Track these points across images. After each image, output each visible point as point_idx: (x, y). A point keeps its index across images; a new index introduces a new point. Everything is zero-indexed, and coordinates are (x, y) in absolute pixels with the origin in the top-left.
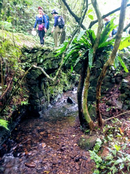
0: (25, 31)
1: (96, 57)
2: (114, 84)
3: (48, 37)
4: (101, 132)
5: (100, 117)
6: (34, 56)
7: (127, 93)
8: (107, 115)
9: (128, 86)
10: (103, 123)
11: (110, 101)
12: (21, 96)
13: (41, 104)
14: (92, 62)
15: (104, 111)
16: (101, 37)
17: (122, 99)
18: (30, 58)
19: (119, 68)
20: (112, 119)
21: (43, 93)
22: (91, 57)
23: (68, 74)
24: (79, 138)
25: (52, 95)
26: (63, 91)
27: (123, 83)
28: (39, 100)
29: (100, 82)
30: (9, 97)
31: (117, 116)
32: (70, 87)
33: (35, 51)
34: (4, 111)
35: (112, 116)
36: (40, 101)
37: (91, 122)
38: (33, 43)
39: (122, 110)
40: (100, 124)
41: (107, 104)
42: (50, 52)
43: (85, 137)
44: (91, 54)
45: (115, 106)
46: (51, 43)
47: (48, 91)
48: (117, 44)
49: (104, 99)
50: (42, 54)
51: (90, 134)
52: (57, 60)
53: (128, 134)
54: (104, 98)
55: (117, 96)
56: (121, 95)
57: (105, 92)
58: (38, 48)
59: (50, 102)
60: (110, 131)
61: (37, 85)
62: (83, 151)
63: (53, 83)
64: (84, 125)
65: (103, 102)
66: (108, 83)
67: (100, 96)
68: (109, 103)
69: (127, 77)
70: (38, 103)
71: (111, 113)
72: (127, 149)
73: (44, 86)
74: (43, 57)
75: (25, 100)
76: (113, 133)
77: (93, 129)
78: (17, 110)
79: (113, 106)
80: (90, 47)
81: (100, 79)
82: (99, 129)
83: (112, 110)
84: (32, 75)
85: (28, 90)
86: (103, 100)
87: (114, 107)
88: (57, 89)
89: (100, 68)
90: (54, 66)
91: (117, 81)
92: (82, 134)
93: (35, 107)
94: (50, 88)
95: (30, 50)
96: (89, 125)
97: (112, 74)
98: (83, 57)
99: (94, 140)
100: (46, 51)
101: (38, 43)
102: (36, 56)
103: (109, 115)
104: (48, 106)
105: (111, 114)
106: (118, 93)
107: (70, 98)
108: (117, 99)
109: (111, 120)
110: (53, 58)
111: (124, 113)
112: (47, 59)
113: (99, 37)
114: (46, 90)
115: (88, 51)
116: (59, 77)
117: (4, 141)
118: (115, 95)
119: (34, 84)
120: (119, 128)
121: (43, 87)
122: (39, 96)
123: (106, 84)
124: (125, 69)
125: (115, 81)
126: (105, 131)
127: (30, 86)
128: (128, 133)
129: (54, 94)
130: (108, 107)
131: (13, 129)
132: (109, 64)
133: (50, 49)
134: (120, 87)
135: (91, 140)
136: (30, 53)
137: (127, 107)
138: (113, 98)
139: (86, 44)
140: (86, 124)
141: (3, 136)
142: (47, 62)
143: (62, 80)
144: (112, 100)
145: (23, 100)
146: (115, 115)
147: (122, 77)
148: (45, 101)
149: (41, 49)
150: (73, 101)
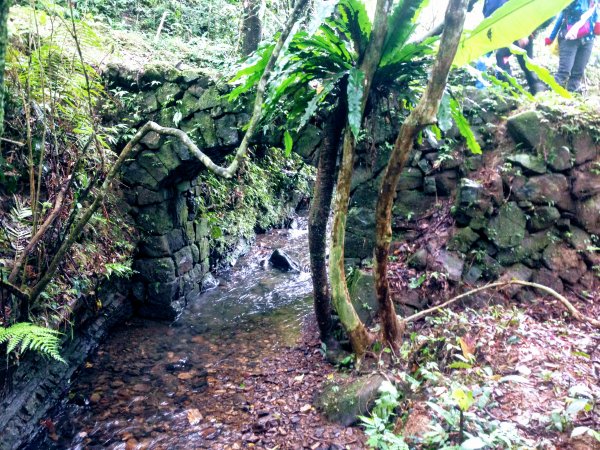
0: (112, 16)
1: (374, 100)
2: (432, 198)
3: (199, 38)
4: (392, 361)
5: (388, 310)
6: (149, 102)
7: (478, 226)
8: (411, 303)
9: (479, 201)
10: (398, 328)
11: (421, 253)
12: (104, 245)
13: (177, 276)
14: (359, 116)
15: (403, 287)
16: (390, 29)
17: (459, 247)
18: (136, 109)
19: (447, 142)
20: (428, 314)
21: (184, 235)
22: (356, 97)
23: (272, 172)
24: (319, 385)
25: (218, 245)
26: (255, 228)
27: (464, 193)
28: (170, 260)
29: (389, 186)
30: (60, 243)
31: (445, 304)
32: (280, 217)
33: (154, 82)
34: (42, 299)
35: (430, 303)
36: (175, 264)
37: (358, 328)
38: (144, 56)
39: (461, 283)
40: (390, 333)
41: (410, 266)
42: (206, 87)
43: (341, 381)
44: (357, 86)
45: (437, 269)
46: (209, 58)
47: (204, 230)
48: (449, 47)
49: (402, 249)
50: (179, 96)
51: (354, 368)
52: (233, 117)
53: (489, 358)
54: (400, 246)
55: (444, 237)
56: (456, 232)
57: (403, 225)
58: (163, 73)
59: (210, 269)
60: (426, 350)
61: (161, 208)
62: (334, 427)
63: (219, 202)
64: (332, 340)
65: (397, 260)
66: (414, 195)
67: (389, 235)
68: (417, 259)
69: (475, 170)
70: (168, 272)
71: (426, 295)
72: (492, 405)
73: (187, 212)
74: (184, 105)
75: (118, 260)
76: (439, 359)
77: (365, 351)
78: (92, 293)
79: (432, 270)
80: (353, 65)
81: (389, 174)
82: (388, 351)
83: (428, 283)
84: (143, 171)
85: (131, 225)
86: (396, 252)
87: (435, 274)
88: (235, 224)
89: (383, 144)
90: (222, 136)
91: (443, 186)
92: (327, 372)
93: (158, 284)
94: (209, 219)
95: (132, 81)
96: (352, 340)
97: (424, 163)
98: (326, 105)
99: (371, 388)
100: (194, 82)
101: (162, 57)
102: (155, 103)
103: (420, 300)
104: (205, 282)
105: (425, 299)
106: (449, 225)
107: (281, 252)
108: (443, 247)
109: (426, 318)
110: (219, 109)
111: (468, 293)
112: (199, 111)
113: (384, 27)
114: (194, 225)
115: (347, 76)
116: (242, 181)
117: (47, 407)
118: (437, 232)
119: (150, 205)
120: (458, 338)
121: (184, 213)
122: (170, 245)
123: (407, 199)
124: (471, 143)
125: (434, 187)
126: (409, 355)
127: (136, 210)
128: (488, 354)
129: (222, 239)
130: (415, 276)
131: (76, 364)
132: (421, 119)
133: (209, 77)
134: (453, 204)
135: (362, 387)
136: (134, 90)
137: (477, 272)
138: (430, 243)
139: (337, 54)
140: (339, 338)
141: (41, 392)
142: (199, 125)
143: (251, 191)
144: (429, 252)
145: (114, 260)
146: (438, 302)
147: (458, 173)
148: (194, 264)
149: (176, 77)
150: (290, 262)
